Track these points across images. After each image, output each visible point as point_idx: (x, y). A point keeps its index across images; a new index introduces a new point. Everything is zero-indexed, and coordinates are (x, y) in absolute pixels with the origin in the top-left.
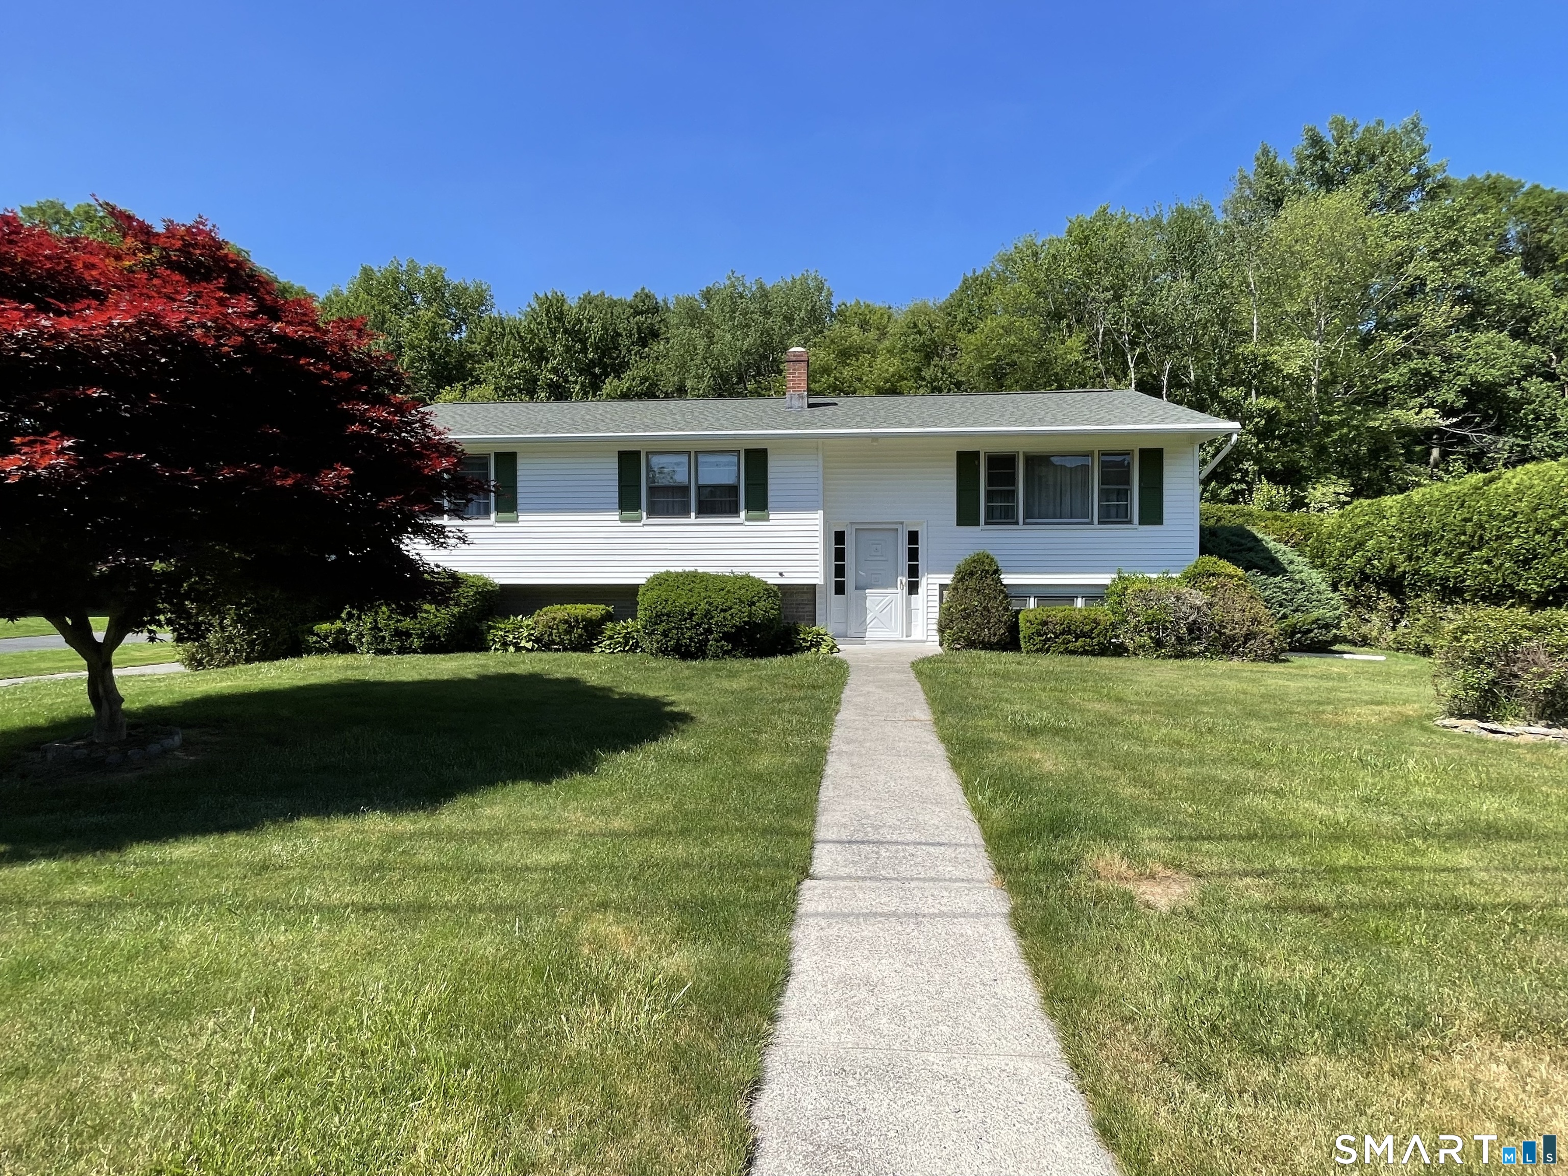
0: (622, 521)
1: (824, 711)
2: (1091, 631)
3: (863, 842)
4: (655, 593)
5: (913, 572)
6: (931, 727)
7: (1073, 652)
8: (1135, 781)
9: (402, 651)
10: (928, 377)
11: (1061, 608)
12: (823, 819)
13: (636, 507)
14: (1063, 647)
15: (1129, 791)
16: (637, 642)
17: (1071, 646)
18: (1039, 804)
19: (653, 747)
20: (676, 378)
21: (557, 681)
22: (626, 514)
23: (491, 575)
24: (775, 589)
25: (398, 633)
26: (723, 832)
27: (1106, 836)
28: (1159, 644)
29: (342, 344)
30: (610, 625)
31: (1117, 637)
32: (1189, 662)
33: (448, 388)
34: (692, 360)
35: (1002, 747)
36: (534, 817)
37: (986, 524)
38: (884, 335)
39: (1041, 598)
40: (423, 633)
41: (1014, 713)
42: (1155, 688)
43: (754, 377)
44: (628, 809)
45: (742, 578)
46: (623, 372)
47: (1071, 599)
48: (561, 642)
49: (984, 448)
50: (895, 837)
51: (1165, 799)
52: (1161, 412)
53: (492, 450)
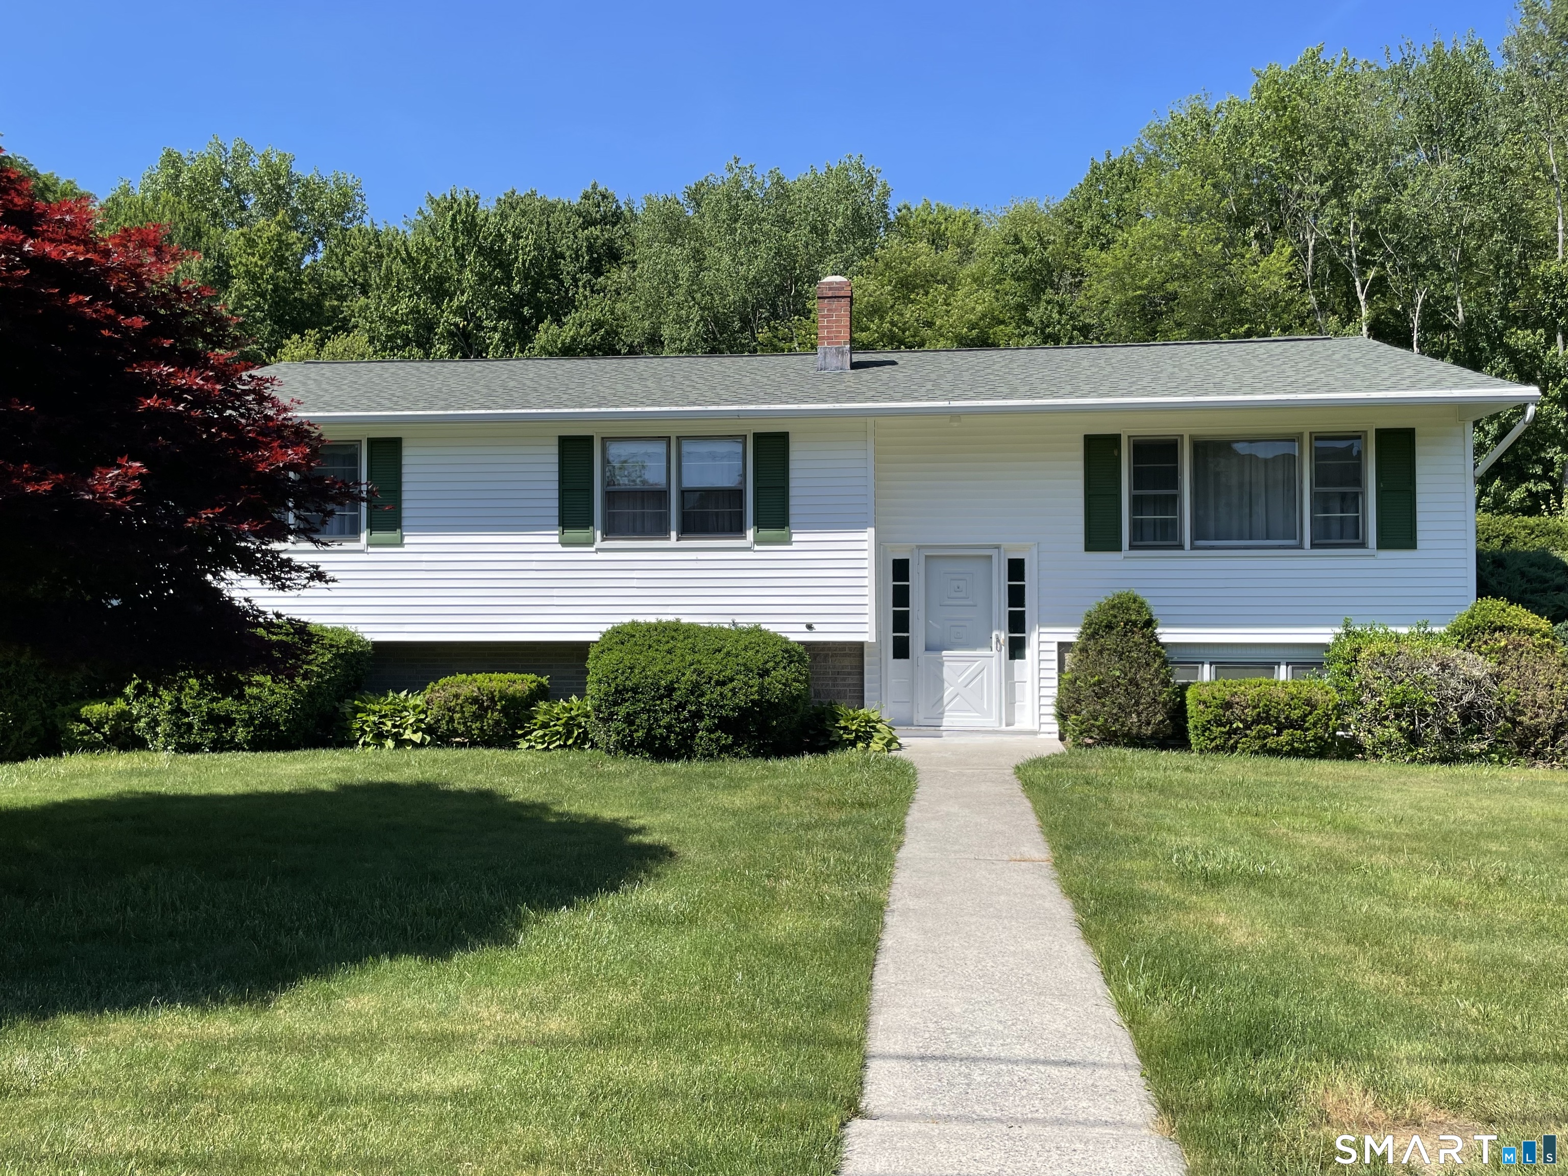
0: (564, 544)
1: (878, 844)
2: (1304, 718)
3: (944, 1058)
4: (615, 655)
5: (1017, 623)
6: (1047, 869)
7: (1273, 752)
8: (1383, 963)
9: (219, 746)
10: (1036, 321)
11: (1254, 681)
12: (880, 1020)
13: (586, 522)
14: (1259, 743)
15: (1372, 980)
16: (586, 733)
17: (1271, 742)
18: (1227, 1000)
19: (611, 901)
20: (647, 323)
21: (460, 795)
22: (572, 534)
23: (361, 629)
24: (801, 649)
25: (213, 719)
26: (722, 1039)
27: (1338, 1054)
28: (1414, 739)
29: (134, 272)
30: (543, 705)
31: (1345, 728)
32: (1464, 769)
33: (296, 337)
34: (670, 294)
35: (1164, 906)
36: (424, 1014)
37: (1132, 547)
38: (967, 253)
39: (1220, 666)
40: (252, 718)
41: (1182, 850)
42: (1410, 812)
43: (767, 320)
44: (571, 1002)
45: (749, 632)
46: (566, 314)
47: (1270, 667)
48: (468, 732)
49: (1128, 429)
50: (995, 1051)
51: (1433, 993)
52: (1409, 372)
53: (363, 434)
